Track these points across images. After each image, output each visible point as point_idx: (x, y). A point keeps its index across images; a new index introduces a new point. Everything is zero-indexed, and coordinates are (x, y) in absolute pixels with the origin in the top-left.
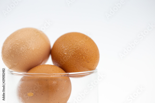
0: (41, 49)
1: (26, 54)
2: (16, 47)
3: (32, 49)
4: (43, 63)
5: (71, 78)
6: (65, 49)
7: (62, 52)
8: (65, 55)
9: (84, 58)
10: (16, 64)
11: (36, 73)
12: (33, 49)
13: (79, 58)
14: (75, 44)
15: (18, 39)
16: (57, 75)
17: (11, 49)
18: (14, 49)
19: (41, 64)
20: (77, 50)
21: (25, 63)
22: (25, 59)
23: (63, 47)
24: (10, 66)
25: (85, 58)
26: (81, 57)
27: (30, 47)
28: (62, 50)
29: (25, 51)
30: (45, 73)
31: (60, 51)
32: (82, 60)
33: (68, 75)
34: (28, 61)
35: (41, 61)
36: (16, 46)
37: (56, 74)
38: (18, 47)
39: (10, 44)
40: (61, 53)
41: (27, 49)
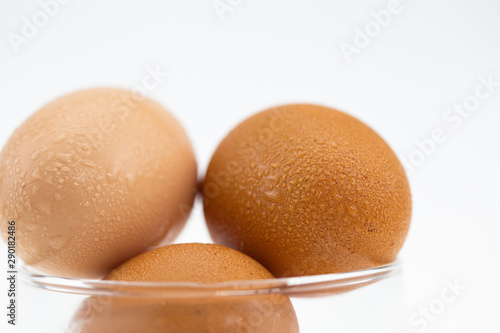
0: (161, 177)
1: (100, 201)
2: (59, 169)
3: (126, 179)
4: (170, 235)
5: (296, 302)
6: (271, 177)
7: (254, 190)
8: (270, 200)
9: (354, 214)
10: (57, 244)
11: (151, 280)
12: (130, 176)
13: (331, 211)
14: (311, 151)
15: (62, 136)
16: (240, 288)
17: (38, 180)
18: (49, 181)
19: (164, 244)
20: (322, 177)
21: (97, 239)
22: (97, 220)
23: (261, 167)
24: (33, 250)
25: (360, 212)
26: (341, 210)
27: (116, 170)
28: (257, 178)
29: (99, 187)
30: (188, 279)
31: (244, 185)
32: (346, 220)
33: (284, 287)
34: (110, 230)
35: (162, 229)
36: (59, 165)
37: (235, 283)
38: (66, 169)
39: (33, 157)
40: (250, 193)
41: (107, 176)
